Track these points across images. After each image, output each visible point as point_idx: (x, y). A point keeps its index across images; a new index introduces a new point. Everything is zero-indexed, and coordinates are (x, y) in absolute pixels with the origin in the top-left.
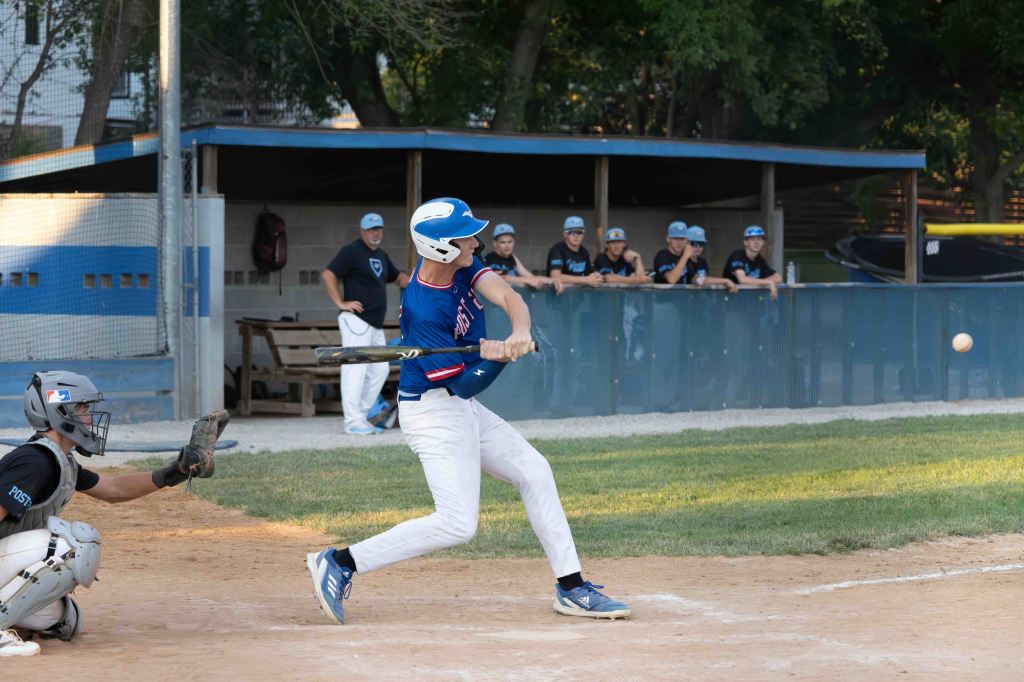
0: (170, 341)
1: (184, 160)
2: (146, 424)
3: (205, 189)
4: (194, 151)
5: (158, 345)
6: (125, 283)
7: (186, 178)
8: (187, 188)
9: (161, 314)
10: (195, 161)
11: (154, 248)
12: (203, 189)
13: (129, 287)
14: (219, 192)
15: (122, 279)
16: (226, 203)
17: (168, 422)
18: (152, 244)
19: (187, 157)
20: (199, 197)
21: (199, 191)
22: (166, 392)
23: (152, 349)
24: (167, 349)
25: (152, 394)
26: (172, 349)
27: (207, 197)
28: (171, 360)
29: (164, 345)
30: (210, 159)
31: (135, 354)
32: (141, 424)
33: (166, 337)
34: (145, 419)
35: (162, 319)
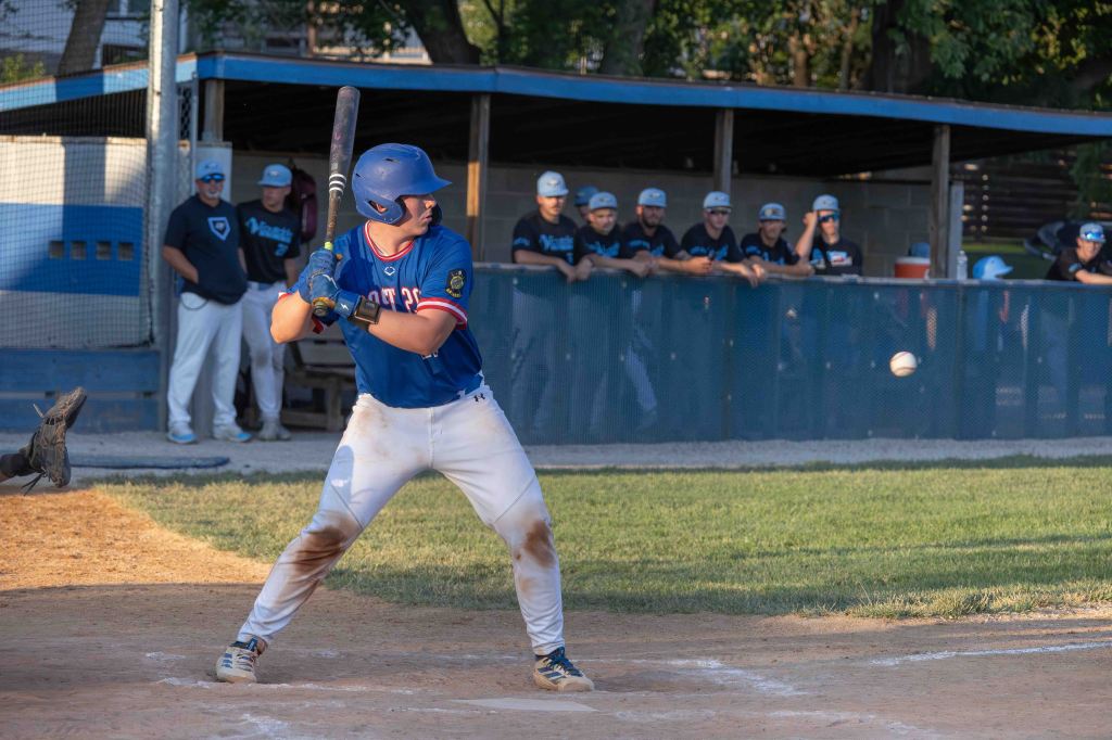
0: (156, 329)
1: (182, 97)
2: (122, 435)
3: (208, 135)
4: (195, 88)
5: (140, 332)
6: (102, 253)
7: (183, 120)
8: (184, 133)
9: (145, 293)
10: (195, 99)
11: (139, 210)
12: (204, 135)
13: (107, 258)
14: (226, 138)
15: (99, 248)
16: (234, 154)
17: (149, 433)
18: (137, 205)
19: (184, 94)
20: (198, 146)
21: (200, 138)
22: (148, 394)
23: (133, 338)
24: (152, 339)
25: (132, 396)
26: (158, 339)
27: (210, 146)
28: (157, 353)
29: (147, 333)
30: (215, 97)
31: (111, 343)
32: (116, 435)
33: (151, 324)
34: (122, 428)
35: (147, 300)
